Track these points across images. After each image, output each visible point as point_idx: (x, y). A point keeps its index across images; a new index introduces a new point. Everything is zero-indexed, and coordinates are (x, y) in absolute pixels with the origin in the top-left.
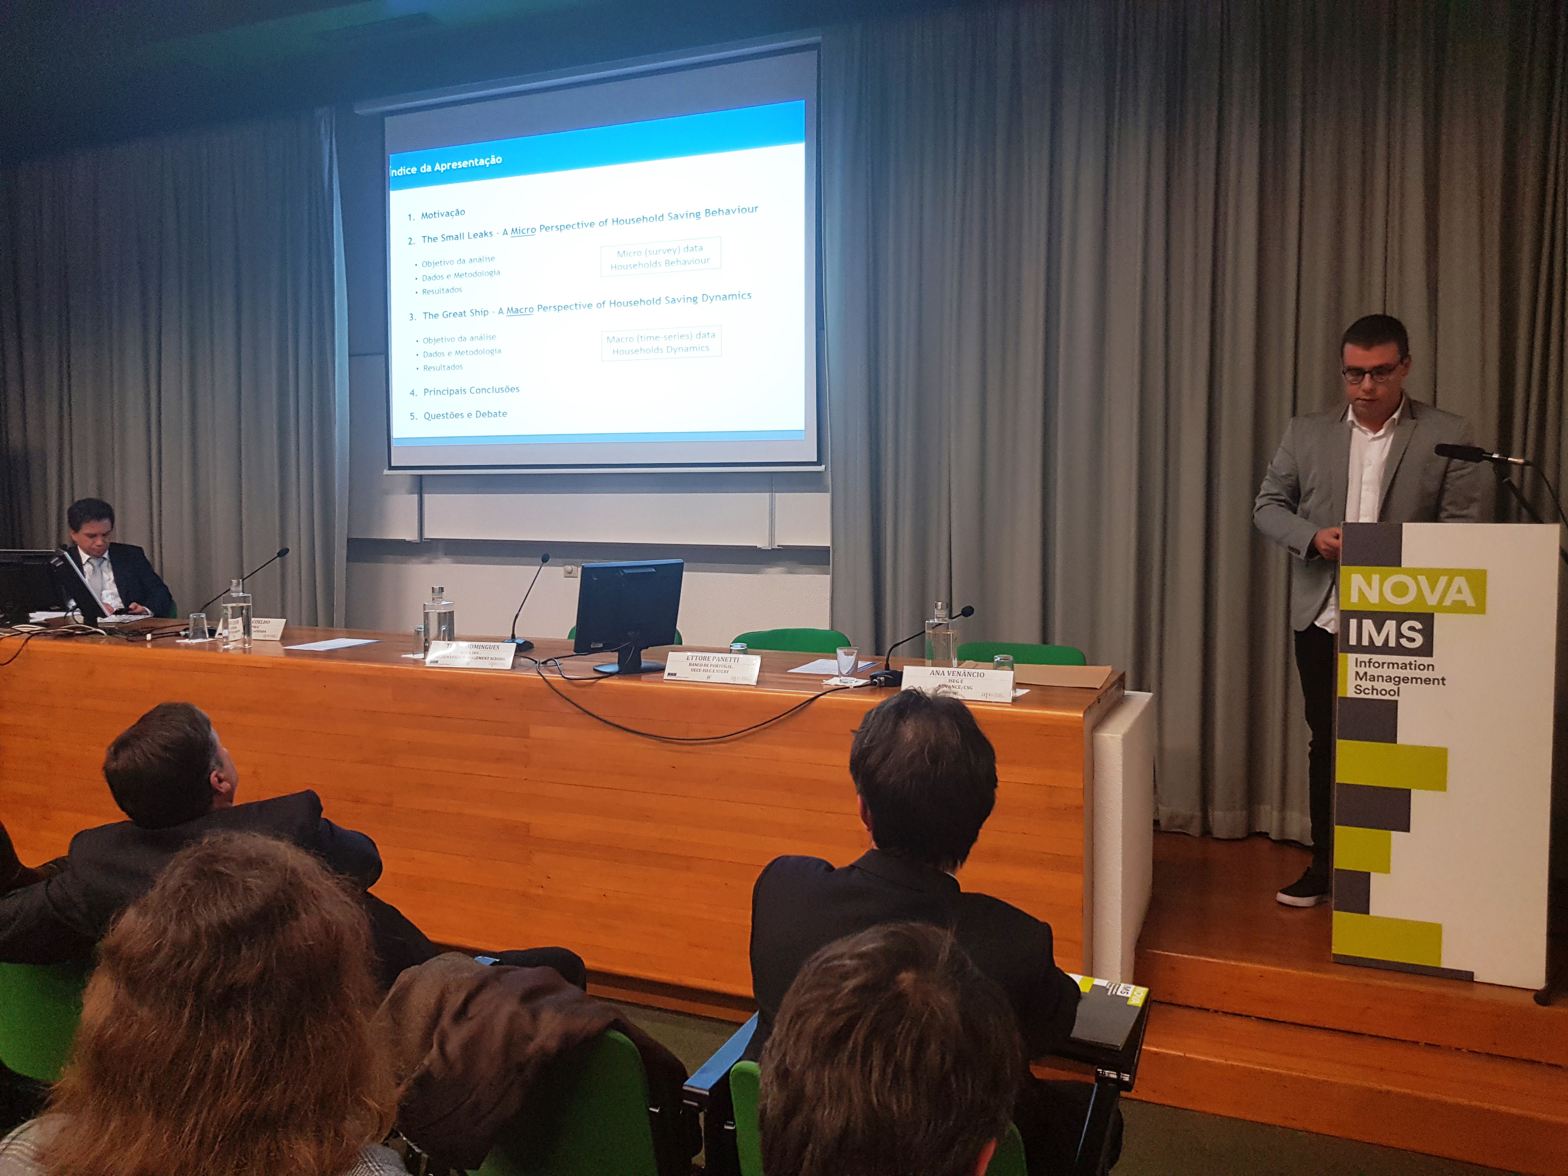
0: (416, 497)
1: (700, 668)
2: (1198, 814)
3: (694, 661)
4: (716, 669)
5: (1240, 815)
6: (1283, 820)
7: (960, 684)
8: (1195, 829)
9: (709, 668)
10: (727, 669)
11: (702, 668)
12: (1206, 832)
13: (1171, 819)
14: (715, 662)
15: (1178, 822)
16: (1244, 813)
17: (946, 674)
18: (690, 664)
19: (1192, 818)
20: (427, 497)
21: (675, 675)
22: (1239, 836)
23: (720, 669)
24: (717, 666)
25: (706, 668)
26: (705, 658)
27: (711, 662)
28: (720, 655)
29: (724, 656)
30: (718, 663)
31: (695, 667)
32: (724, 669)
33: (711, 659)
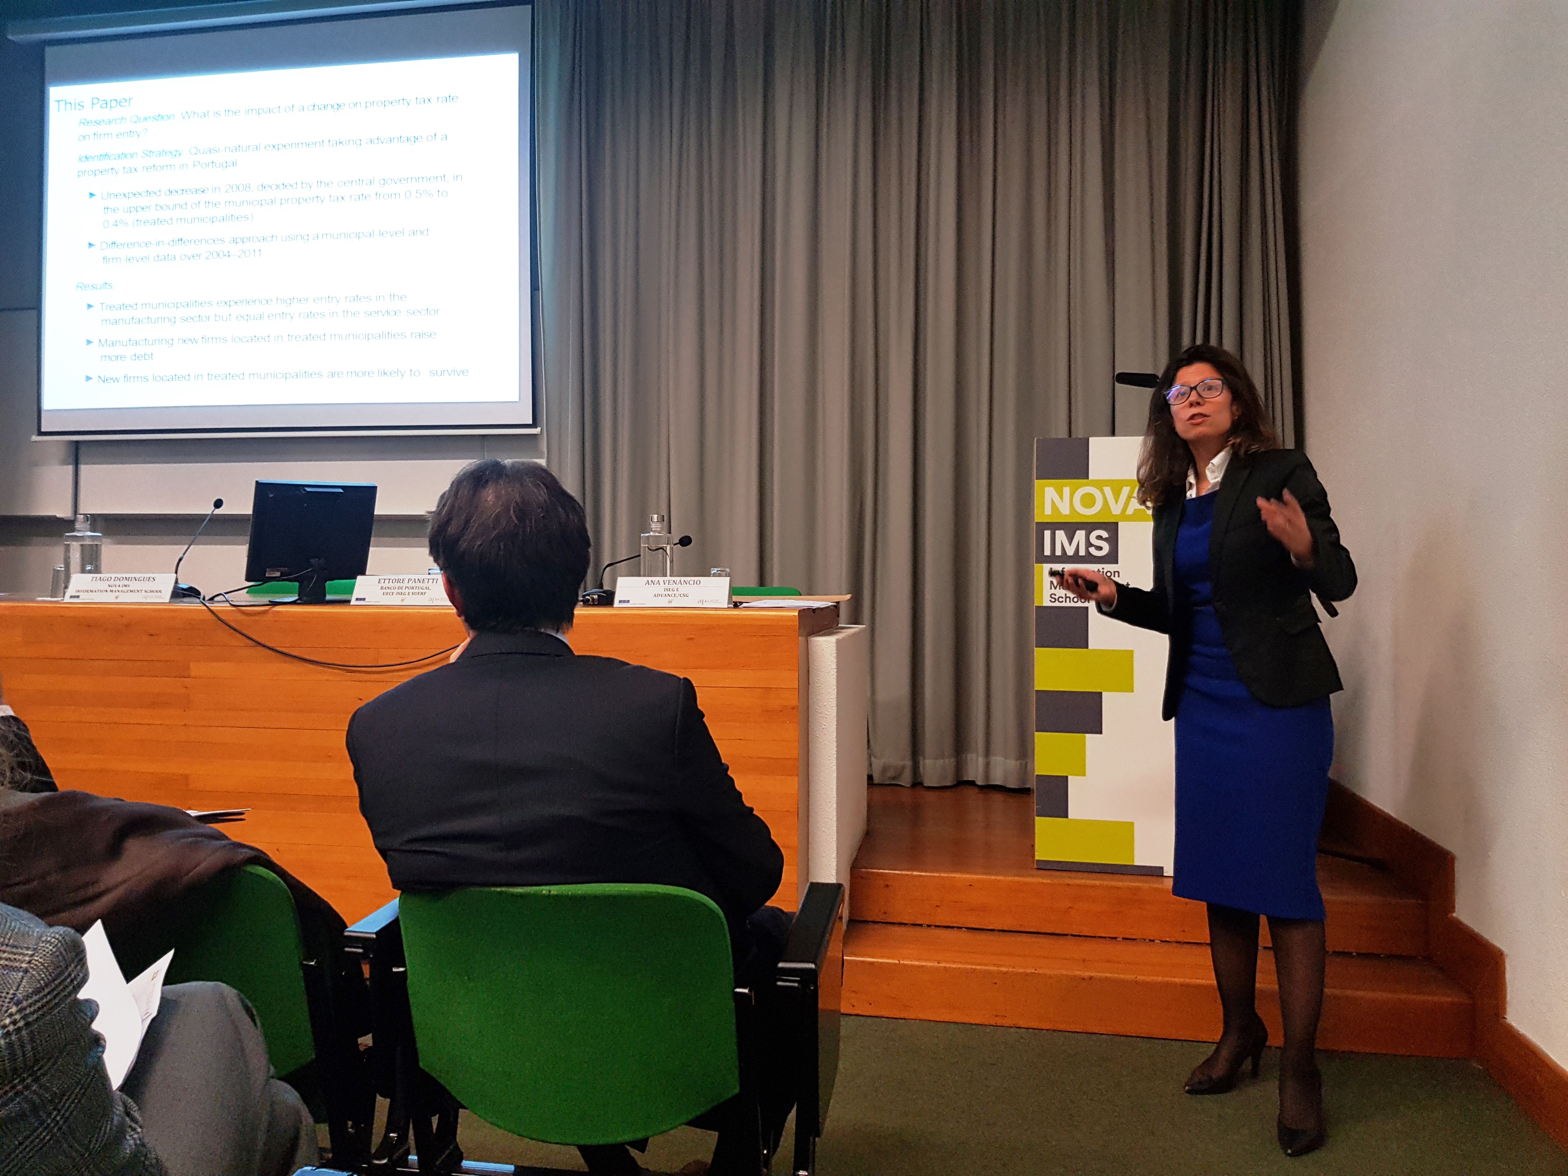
0: (70, 468)
1: (393, 591)
2: (908, 763)
3: (386, 584)
4: (411, 591)
5: (949, 762)
6: (987, 765)
7: (675, 592)
8: (906, 780)
9: (403, 591)
10: (424, 591)
11: (396, 591)
12: (917, 784)
13: (885, 769)
14: (411, 584)
15: (891, 773)
16: (953, 760)
17: (662, 583)
18: (382, 588)
19: (903, 767)
20: (84, 469)
21: (364, 599)
22: (949, 784)
23: (417, 591)
24: (413, 588)
25: (400, 591)
26: (398, 581)
27: (406, 584)
28: (417, 577)
29: (421, 577)
30: (414, 585)
31: (388, 591)
32: (421, 591)
33: (406, 581)
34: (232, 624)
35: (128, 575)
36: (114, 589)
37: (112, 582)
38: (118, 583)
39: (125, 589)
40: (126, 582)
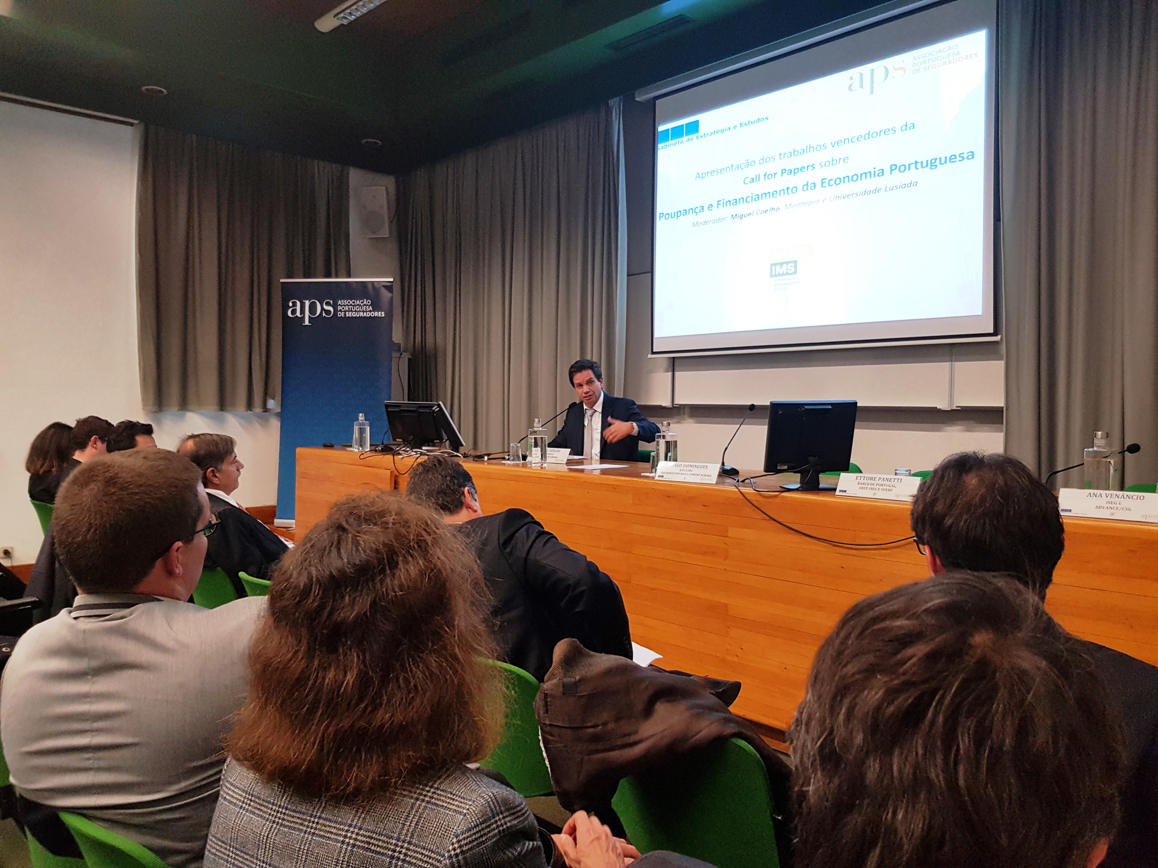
0: (670, 374)
1: (867, 486)
3: (862, 481)
4: (881, 487)
7: (1118, 505)
9: (875, 487)
10: (891, 488)
11: (869, 486)
14: (880, 482)
17: (1104, 496)
18: (859, 483)
20: (677, 374)
21: (845, 491)
23: (885, 487)
24: (882, 485)
25: (872, 487)
26: (871, 479)
27: (877, 482)
28: (885, 476)
29: (889, 477)
30: (883, 482)
31: (863, 486)
32: (888, 488)
33: (877, 479)
34: (754, 503)
35: (691, 464)
36: (683, 472)
37: (682, 468)
38: (685, 468)
39: (689, 473)
40: (690, 468)
